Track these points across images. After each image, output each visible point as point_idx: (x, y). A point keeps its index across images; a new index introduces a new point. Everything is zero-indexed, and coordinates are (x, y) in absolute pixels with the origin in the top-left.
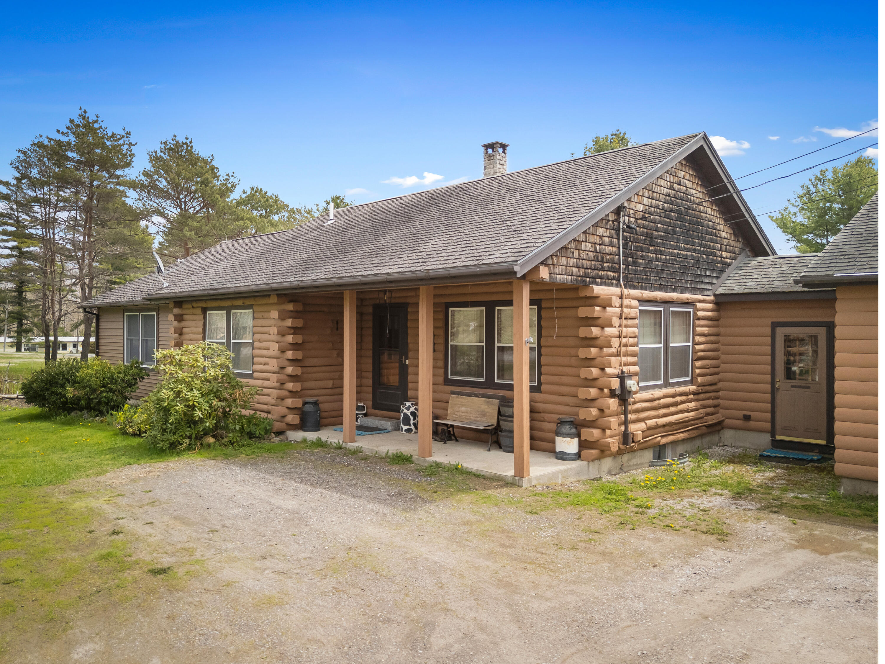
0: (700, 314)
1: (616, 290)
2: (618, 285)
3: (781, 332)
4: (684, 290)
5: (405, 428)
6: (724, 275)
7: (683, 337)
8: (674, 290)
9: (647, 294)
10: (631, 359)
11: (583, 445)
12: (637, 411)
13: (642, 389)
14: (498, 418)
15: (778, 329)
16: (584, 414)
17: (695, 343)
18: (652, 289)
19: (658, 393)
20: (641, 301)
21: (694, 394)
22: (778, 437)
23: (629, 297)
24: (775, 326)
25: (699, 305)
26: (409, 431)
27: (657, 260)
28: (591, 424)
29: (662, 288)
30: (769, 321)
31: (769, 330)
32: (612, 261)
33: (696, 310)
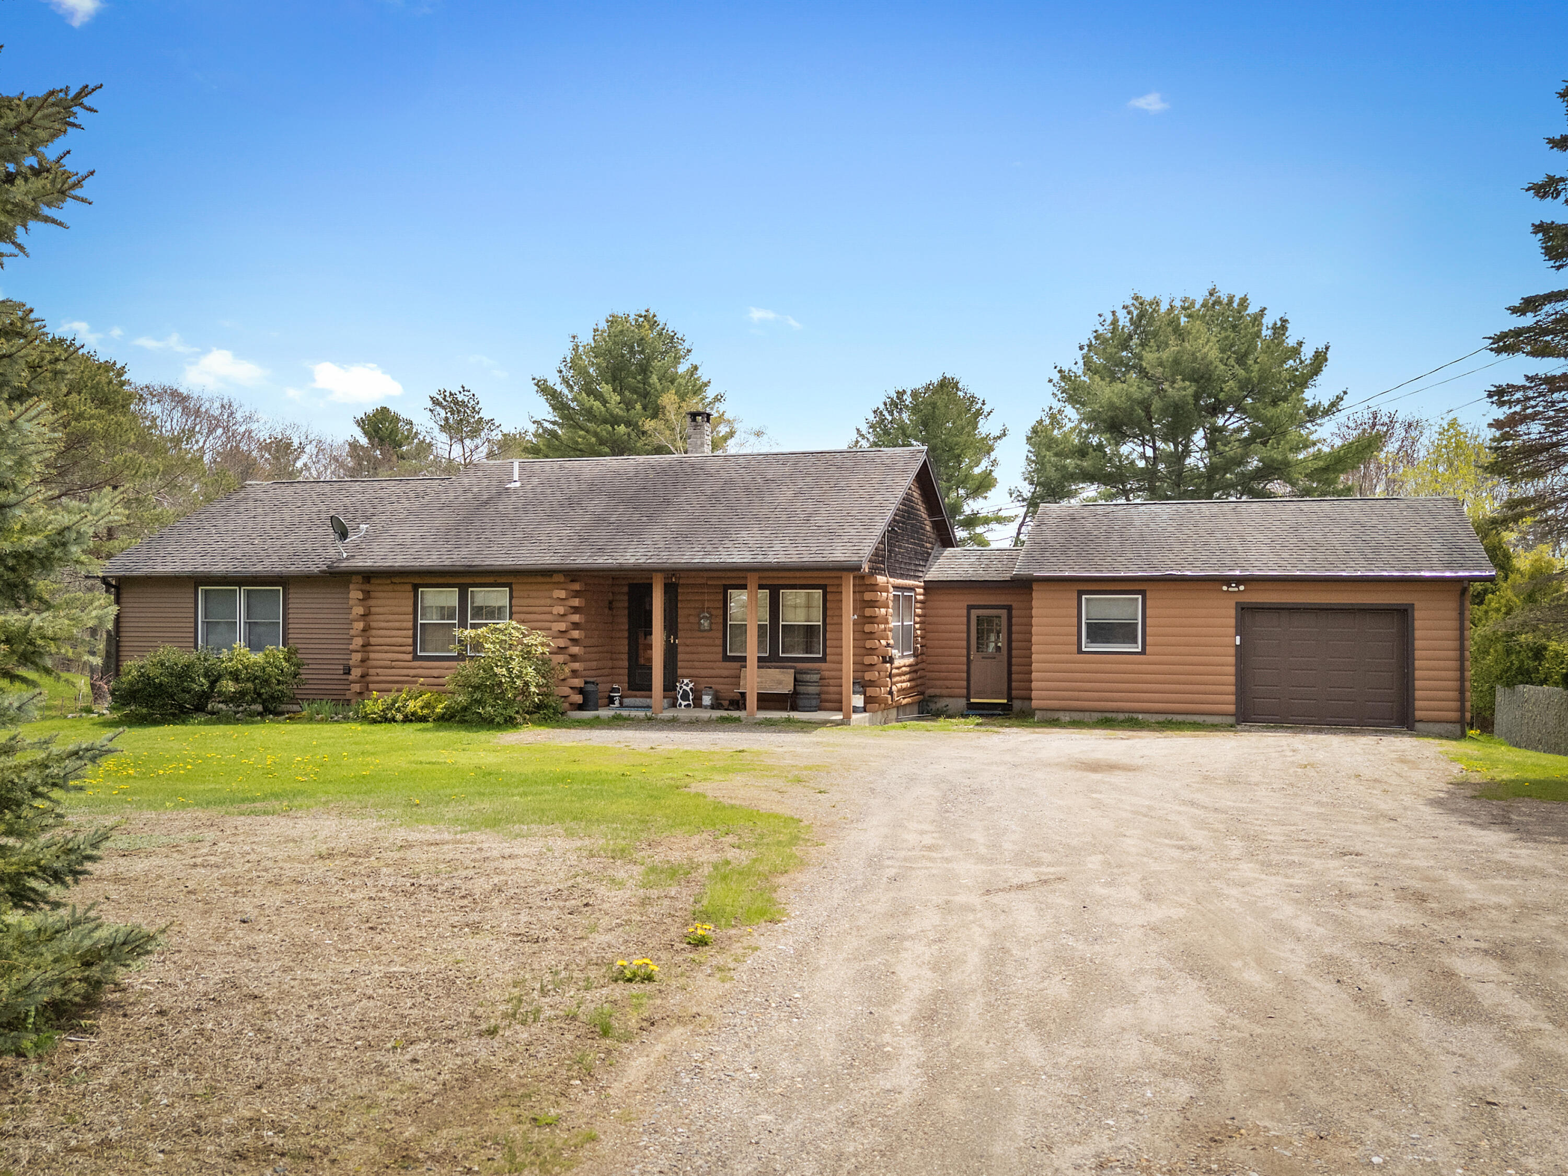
0: (918, 598)
1: (883, 579)
2: (885, 575)
3: (974, 613)
4: (913, 577)
5: (684, 703)
6: (928, 563)
8: (907, 578)
9: (895, 581)
10: (891, 634)
11: (868, 700)
12: (896, 675)
14: (795, 685)
15: (972, 611)
16: (869, 676)
17: (915, 623)
18: (897, 577)
19: (902, 662)
20: (896, 588)
21: (915, 665)
23: (889, 584)
24: (970, 608)
25: (917, 590)
26: (688, 706)
28: (872, 684)
29: (902, 576)
30: (966, 604)
31: (965, 611)
32: (884, 556)
33: (916, 594)
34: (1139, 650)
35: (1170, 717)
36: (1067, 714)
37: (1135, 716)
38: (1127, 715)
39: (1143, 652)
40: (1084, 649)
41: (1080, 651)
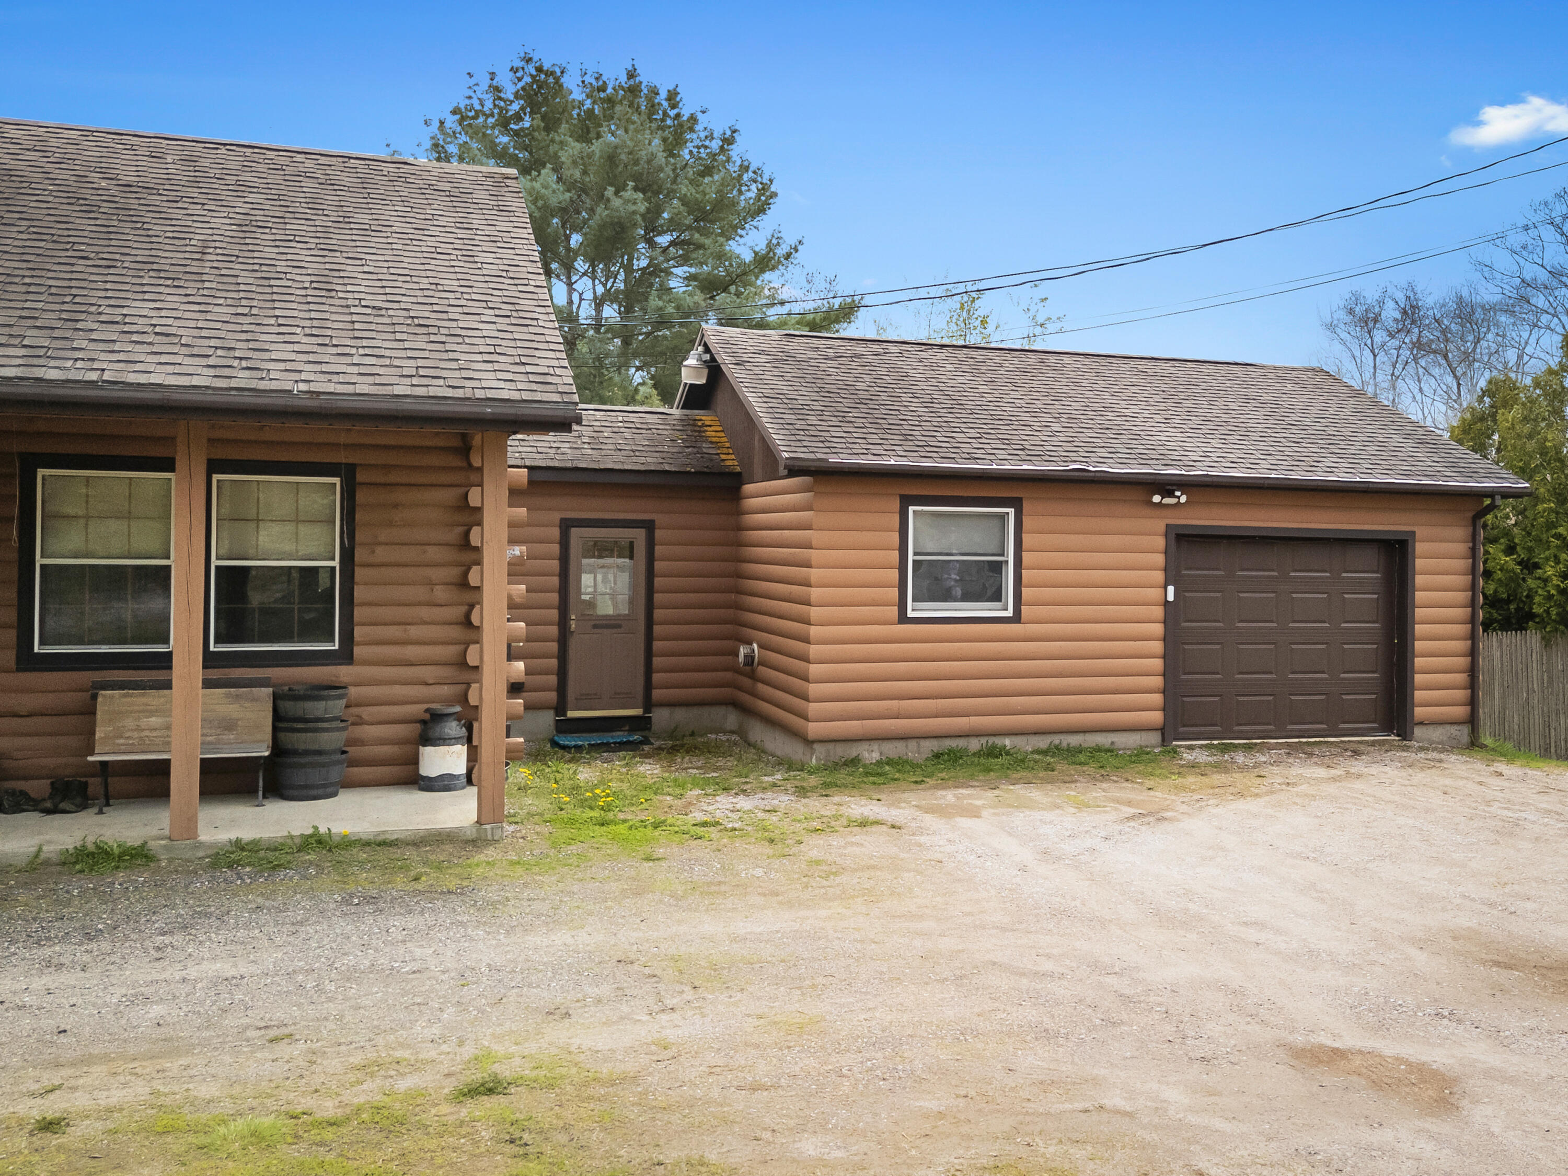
3: (577, 536)
15: (575, 532)
22: (571, 714)
24: (566, 526)
30: (557, 516)
31: (555, 532)
34: (1009, 613)
36: (875, 746)
39: (1017, 618)
40: (910, 614)
41: (903, 618)
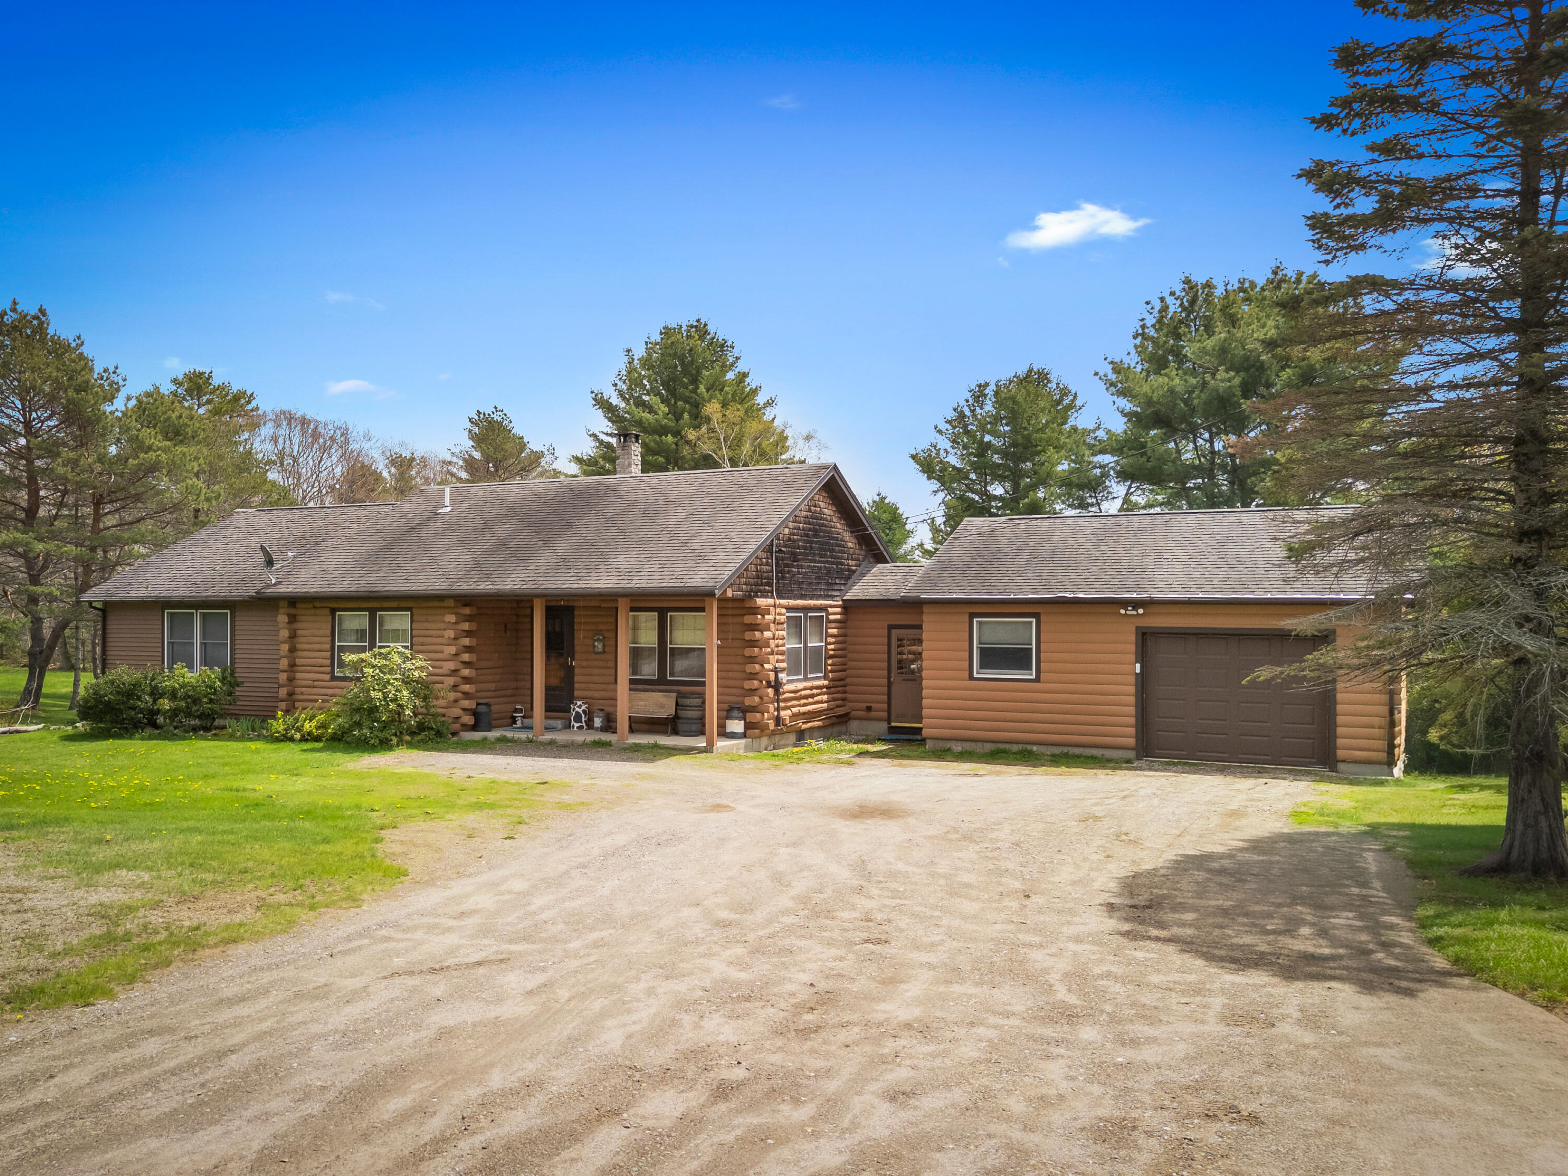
0: (831, 617)
1: (770, 601)
2: (772, 597)
3: (897, 633)
4: (819, 597)
5: (577, 725)
6: (851, 581)
7: (817, 638)
8: (811, 599)
9: (792, 602)
10: (780, 657)
11: (749, 726)
12: (786, 700)
13: (789, 681)
14: (676, 709)
15: (893, 631)
16: (748, 701)
17: (827, 644)
18: (795, 598)
19: (800, 685)
20: (789, 609)
21: (828, 687)
23: (781, 606)
24: (892, 628)
25: (830, 610)
26: (580, 728)
27: (799, 573)
28: (753, 709)
29: (803, 597)
30: (885, 624)
31: (886, 632)
32: (768, 578)
33: (828, 614)
34: (1033, 677)
35: (1065, 750)
36: (959, 743)
37: (1029, 747)
38: (1021, 746)
39: (1037, 680)
40: (975, 675)
41: (971, 677)
